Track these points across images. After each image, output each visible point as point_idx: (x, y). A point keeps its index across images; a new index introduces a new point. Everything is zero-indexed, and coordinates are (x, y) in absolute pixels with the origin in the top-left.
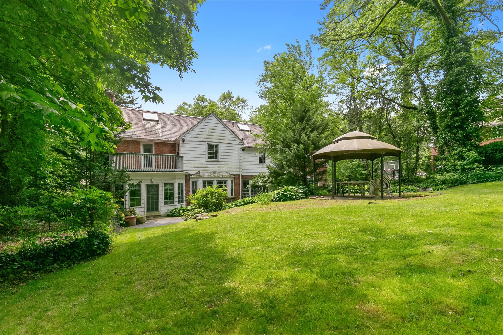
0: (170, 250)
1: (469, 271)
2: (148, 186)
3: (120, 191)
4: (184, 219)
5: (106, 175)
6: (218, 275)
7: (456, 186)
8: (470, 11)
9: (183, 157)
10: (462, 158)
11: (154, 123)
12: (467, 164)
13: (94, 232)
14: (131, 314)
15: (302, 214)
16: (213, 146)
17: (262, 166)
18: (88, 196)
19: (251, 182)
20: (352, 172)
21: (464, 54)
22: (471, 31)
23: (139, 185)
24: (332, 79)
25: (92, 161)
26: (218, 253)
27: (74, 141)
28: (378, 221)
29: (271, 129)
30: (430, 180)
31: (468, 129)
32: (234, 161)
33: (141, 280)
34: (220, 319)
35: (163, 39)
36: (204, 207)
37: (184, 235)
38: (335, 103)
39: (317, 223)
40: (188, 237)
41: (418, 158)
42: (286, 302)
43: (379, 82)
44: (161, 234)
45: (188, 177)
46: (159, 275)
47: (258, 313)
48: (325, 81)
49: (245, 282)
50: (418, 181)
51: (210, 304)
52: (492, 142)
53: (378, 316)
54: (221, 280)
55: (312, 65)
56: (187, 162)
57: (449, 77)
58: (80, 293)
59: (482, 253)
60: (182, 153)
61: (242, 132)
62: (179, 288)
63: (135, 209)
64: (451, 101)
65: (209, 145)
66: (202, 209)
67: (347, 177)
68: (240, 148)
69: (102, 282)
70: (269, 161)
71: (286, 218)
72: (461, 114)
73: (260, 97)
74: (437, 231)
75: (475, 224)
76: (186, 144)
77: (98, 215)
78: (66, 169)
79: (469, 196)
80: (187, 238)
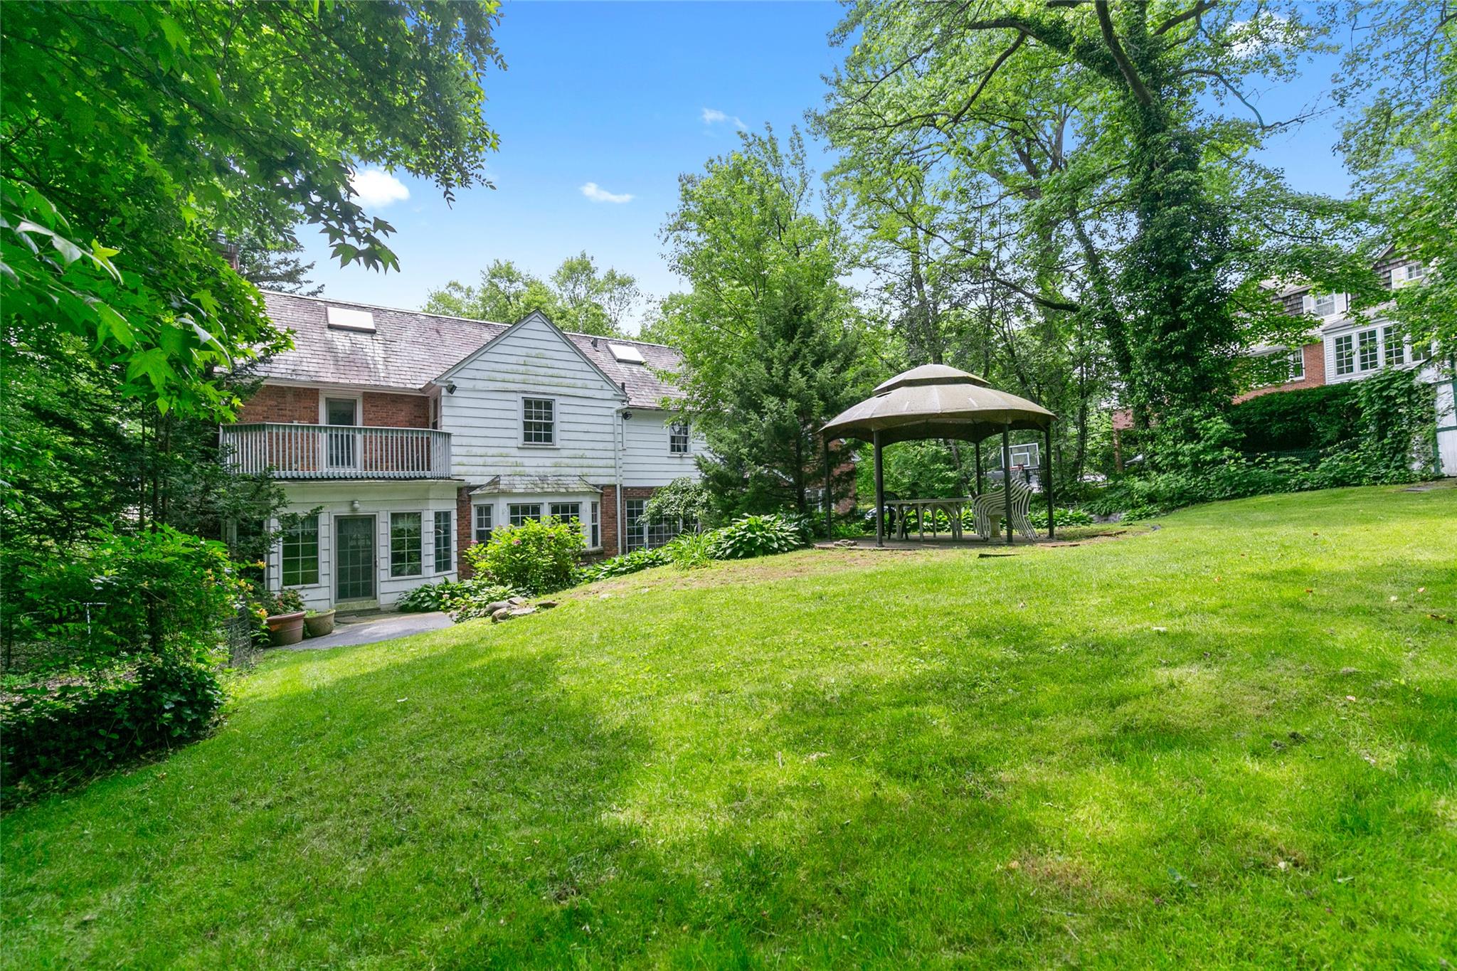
0: (415, 716)
1: (1294, 736)
2: (342, 523)
3: (252, 538)
4: (455, 618)
5: (207, 490)
6: (577, 790)
7: (1183, 506)
8: (1192, 71)
9: (449, 435)
10: (1192, 435)
11: (361, 338)
12: (1204, 451)
13: (161, 670)
14: (290, 944)
15: (805, 592)
16: (538, 404)
17: (678, 461)
18: (144, 556)
19: (650, 506)
20: (920, 474)
21: (1185, 175)
22: (1197, 118)
23: (313, 519)
24: (861, 228)
25: (163, 447)
26: (571, 716)
27: (102, 386)
28: (1014, 606)
29: (706, 357)
30: (1118, 494)
31: (1204, 362)
32: (601, 446)
33: (322, 819)
34: (594, 935)
35: (395, 91)
36: (516, 579)
37: (459, 664)
38: (871, 292)
39: (851, 617)
40: (470, 671)
41: (1083, 436)
42: (797, 864)
43: (982, 240)
44: (384, 665)
45: (464, 493)
46: (383, 799)
47: (718, 906)
48: (842, 234)
49: (664, 805)
50: (1087, 496)
51: (557, 887)
52: (1260, 393)
53: (1082, 891)
54: (586, 805)
55: (807, 192)
56: (463, 451)
57: (1153, 230)
58: (107, 880)
59: (1311, 682)
60: (446, 424)
61: (621, 366)
62: (451, 838)
63: (302, 593)
64: (1159, 290)
65: (528, 403)
66: (510, 586)
67: (908, 489)
68: (618, 412)
69: (187, 835)
70: (699, 445)
71: (760, 605)
72: (1184, 325)
73: (672, 269)
74: (1175, 626)
75: (1267, 605)
76: (459, 399)
77: (175, 613)
78: (72, 472)
79: (1227, 532)
80: (470, 673)
